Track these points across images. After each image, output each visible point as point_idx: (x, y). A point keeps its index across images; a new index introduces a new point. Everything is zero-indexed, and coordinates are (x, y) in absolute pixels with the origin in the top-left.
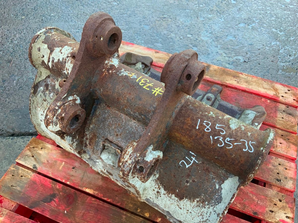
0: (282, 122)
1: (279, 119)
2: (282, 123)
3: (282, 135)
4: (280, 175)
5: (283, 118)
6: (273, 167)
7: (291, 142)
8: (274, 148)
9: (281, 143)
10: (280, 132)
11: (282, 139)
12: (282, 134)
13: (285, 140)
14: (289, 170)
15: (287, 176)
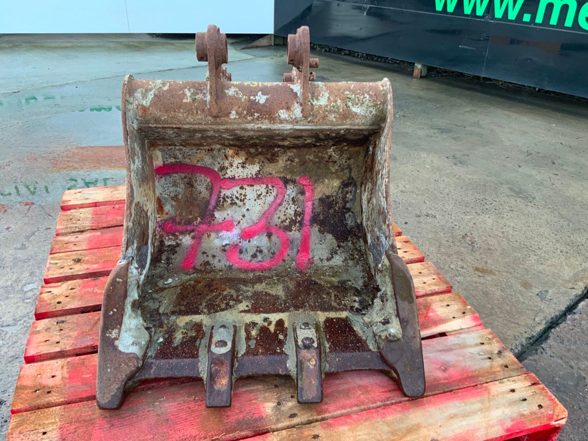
0: (46, 422)
1: (55, 427)
2: (47, 419)
3: (49, 392)
4: (58, 329)
5: (44, 433)
6: (70, 334)
7: (31, 388)
8: (68, 362)
9: (53, 377)
10: (54, 398)
11: (51, 385)
12: (49, 395)
13: (44, 387)
14: (40, 342)
15: (45, 333)
